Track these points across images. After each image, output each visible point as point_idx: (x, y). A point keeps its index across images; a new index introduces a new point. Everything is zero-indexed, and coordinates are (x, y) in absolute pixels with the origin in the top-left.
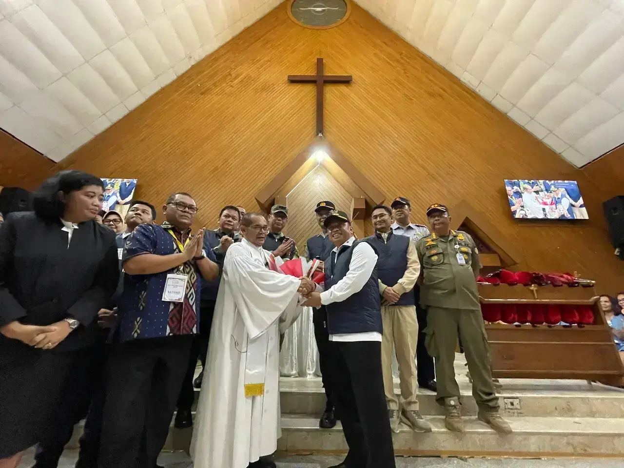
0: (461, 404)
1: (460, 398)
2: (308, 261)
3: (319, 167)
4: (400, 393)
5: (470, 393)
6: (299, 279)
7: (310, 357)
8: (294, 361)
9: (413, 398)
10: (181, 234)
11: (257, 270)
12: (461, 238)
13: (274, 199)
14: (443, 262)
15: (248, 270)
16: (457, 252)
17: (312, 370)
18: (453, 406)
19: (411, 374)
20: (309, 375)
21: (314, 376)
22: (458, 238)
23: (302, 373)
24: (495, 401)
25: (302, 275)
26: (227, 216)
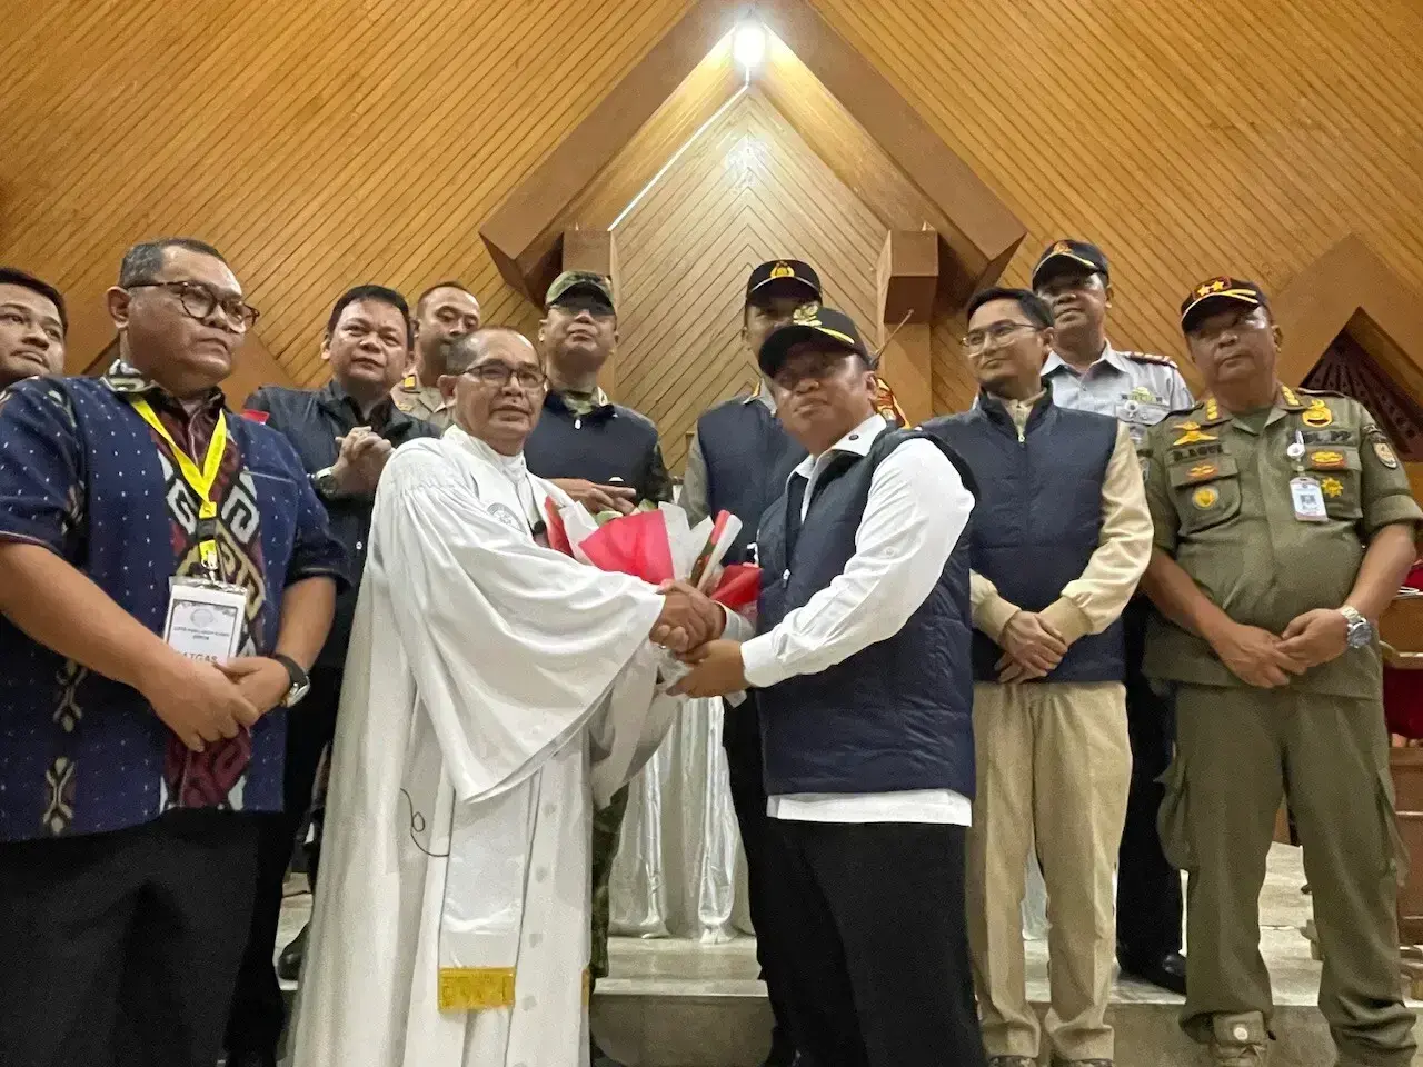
0: (1272, 1037)
1: (1270, 1014)
2: (693, 522)
3: (747, 96)
4: (1047, 999)
5: (1311, 999)
6: (660, 593)
7: (709, 867)
8: (653, 881)
9: (1093, 1019)
10: (185, 419)
11: (490, 545)
12: (1316, 416)
13: (561, 237)
14: (1237, 513)
15: (460, 542)
16: (1295, 474)
17: (720, 912)
18: (1239, 1045)
19: (1092, 933)
20: (707, 931)
21: (727, 932)
22: (1306, 417)
23: (680, 923)
24: (1402, 1029)
25: (671, 575)
26: (361, 328)
